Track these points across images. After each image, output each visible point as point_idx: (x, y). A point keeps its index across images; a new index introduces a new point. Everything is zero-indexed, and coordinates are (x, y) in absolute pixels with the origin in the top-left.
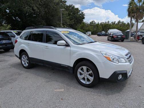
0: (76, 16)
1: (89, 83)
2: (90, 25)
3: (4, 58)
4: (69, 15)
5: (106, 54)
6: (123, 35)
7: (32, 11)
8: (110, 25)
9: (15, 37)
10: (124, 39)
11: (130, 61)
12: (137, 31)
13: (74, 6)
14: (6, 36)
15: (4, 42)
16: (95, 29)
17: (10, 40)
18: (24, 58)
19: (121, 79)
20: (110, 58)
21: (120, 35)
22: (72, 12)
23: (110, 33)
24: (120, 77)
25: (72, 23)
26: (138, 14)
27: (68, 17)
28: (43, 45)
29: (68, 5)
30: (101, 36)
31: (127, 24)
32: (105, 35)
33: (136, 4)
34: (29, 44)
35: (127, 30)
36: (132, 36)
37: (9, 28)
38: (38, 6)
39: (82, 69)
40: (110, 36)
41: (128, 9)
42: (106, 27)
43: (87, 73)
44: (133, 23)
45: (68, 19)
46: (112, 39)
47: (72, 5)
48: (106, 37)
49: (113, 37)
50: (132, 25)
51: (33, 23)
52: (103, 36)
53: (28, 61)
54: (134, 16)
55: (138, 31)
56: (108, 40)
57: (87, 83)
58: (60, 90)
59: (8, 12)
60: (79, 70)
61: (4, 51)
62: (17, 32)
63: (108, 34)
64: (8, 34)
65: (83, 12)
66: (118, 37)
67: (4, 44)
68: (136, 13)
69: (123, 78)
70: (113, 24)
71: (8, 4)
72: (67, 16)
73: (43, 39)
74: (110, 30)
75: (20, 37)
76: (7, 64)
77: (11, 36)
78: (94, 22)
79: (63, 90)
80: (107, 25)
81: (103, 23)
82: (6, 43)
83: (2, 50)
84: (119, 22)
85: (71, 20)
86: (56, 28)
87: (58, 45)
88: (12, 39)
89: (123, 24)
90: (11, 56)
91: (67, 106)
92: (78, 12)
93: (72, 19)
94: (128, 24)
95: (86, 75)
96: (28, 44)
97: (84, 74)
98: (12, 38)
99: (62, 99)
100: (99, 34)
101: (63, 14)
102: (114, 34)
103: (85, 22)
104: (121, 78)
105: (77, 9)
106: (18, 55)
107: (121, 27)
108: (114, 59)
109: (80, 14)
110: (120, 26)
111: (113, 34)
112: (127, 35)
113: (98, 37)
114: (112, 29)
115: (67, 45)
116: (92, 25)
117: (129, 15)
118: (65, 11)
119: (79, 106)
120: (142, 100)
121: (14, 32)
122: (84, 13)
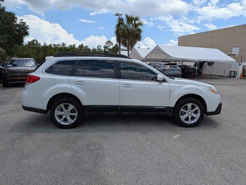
8: (67, 50)
34: (81, 82)
43: (191, 111)
53: (76, 114)
78: (37, 42)
79: (179, 135)
81: (54, 45)
84: (81, 46)
116: (34, 48)
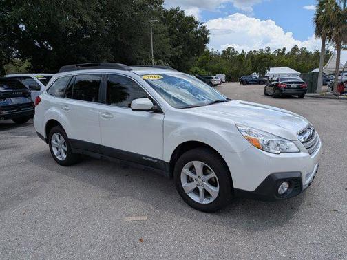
0: (189, 36)
1: (208, 202)
2: (224, 58)
3: (14, 139)
4: (171, 33)
5: (249, 132)
6: (302, 81)
7: (79, 26)
8: (272, 57)
9: (39, 89)
10: (305, 91)
11: (310, 149)
12: (338, 72)
13: (183, 11)
14: (17, 87)
15: (14, 101)
16: (235, 68)
17: (27, 97)
18: (57, 141)
19: (286, 193)
20: (258, 141)
21: (296, 83)
22: (177, 26)
23: (271, 77)
24: (284, 187)
25: (177, 53)
26: (340, 30)
27: (169, 39)
28: (99, 110)
29: (169, 9)
30: (250, 84)
31: (315, 53)
32: (259, 82)
33: (336, 4)
34: (67, 106)
35: (313, 69)
36: (325, 84)
37: (27, 69)
38: (94, 14)
39: (192, 168)
40: (272, 86)
41: (316, 17)
42: (262, 61)
43: (203, 177)
44: (328, 51)
45: (167, 43)
46: (277, 91)
47: (177, 10)
48: (262, 88)
49: (277, 87)
50: (328, 56)
51: (83, 56)
52: (254, 84)
53: (66, 149)
54: (331, 33)
55: (341, 72)
56: (266, 94)
57: (204, 203)
58: (139, 218)
59: (24, 29)
60: (186, 171)
61: (13, 122)
62: (45, 77)
63: (266, 79)
64: (23, 82)
65: (204, 25)
66: (289, 87)
67: (13, 107)
68: (337, 25)
69: (291, 190)
70: (279, 54)
71: (22, 9)
72: (165, 37)
73: (100, 95)
74: (271, 69)
75: (47, 91)
76: (19, 154)
77: (30, 87)
78: (233, 49)
79: (146, 218)
80: (265, 57)
81: (255, 51)
82: (18, 105)
83: (11, 121)
84: (295, 49)
85: (174, 47)
86: (131, 67)
87: (133, 110)
88: (32, 94)
89: (305, 55)
90: (30, 135)
91: (152, 257)
92: (192, 27)
93: (178, 45)
94: (317, 53)
95: (201, 181)
96: (65, 108)
97: (196, 181)
98: (32, 92)
99: (141, 240)
100: (244, 79)
101: (155, 33)
102: (282, 79)
103: (210, 51)
104: (286, 189)
105: (191, 18)
106: (44, 134)
107: (300, 63)
108: (268, 144)
109: (199, 32)
110: (298, 60)
111: (277, 81)
112: (312, 83)
113: (242, 86)
114: (277, 66)
115: (157, 110)
116: (229, 58)
117: (318, 33)
118: (160, 23)
119: (181, 256)
120: (336, 246)
121: (37, 77)
122: (207, 28)
